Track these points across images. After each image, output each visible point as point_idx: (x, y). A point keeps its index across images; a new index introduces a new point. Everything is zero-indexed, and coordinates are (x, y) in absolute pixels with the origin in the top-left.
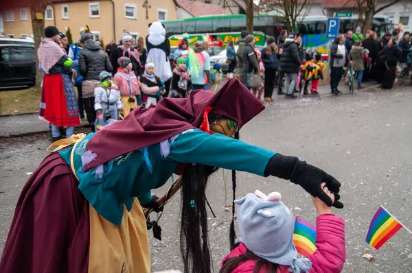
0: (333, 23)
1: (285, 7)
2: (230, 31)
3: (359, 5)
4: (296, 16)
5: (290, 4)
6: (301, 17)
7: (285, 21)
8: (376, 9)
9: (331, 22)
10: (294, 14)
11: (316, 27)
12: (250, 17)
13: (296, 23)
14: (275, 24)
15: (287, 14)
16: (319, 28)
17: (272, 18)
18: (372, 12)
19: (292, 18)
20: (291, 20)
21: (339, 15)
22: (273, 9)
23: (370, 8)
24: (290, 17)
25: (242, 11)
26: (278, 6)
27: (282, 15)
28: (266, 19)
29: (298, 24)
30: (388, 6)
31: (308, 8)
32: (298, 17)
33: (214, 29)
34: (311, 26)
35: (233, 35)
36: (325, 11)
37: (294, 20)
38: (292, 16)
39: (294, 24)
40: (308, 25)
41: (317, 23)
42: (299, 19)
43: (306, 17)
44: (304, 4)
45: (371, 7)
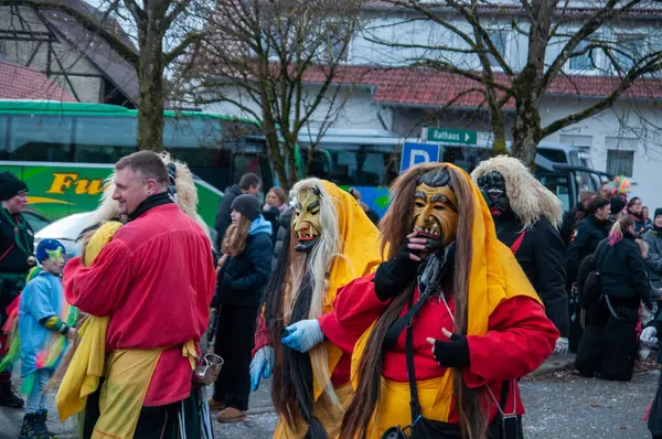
0: (419, 159)
1: (264, 95)
2: (70, 158)
3: (493, 107)
4: (299, 125)
5: (278, 85)
6: (315, 131)
7: (264, 137)
8: (544, 125)
9: (414, 153)
10: (292, 117)
11: (360, 165)
12: (153, 120)
13: (297, 148)
14: (227, 146)
15: (267, 115)
16: (368, 167)
17: (218, 126)
18: (530, 132)
19: (285, 131)
20: (281, 139)
21: (436, 134)
22: (224, 99)
23: (526, 121)
24: (277, 126)
25: (112, 94)
26: (243, 90)
27: (253, 119)
28: (198, 125)
29: (304, 151)
30: (578, 118)
31: (337, 103)
32: (304, 130)
33: (13, 147)
34: (342, 161)
35: (81, 174)
36: (388, 117)
37: (291, 139)
38: (284, 122)
39: (292, 151)
40: (335, 156)
41: (363, 151)
42: (306, 135)
43: (330, 131)
44: (324, 89)
45: (529, 116)
